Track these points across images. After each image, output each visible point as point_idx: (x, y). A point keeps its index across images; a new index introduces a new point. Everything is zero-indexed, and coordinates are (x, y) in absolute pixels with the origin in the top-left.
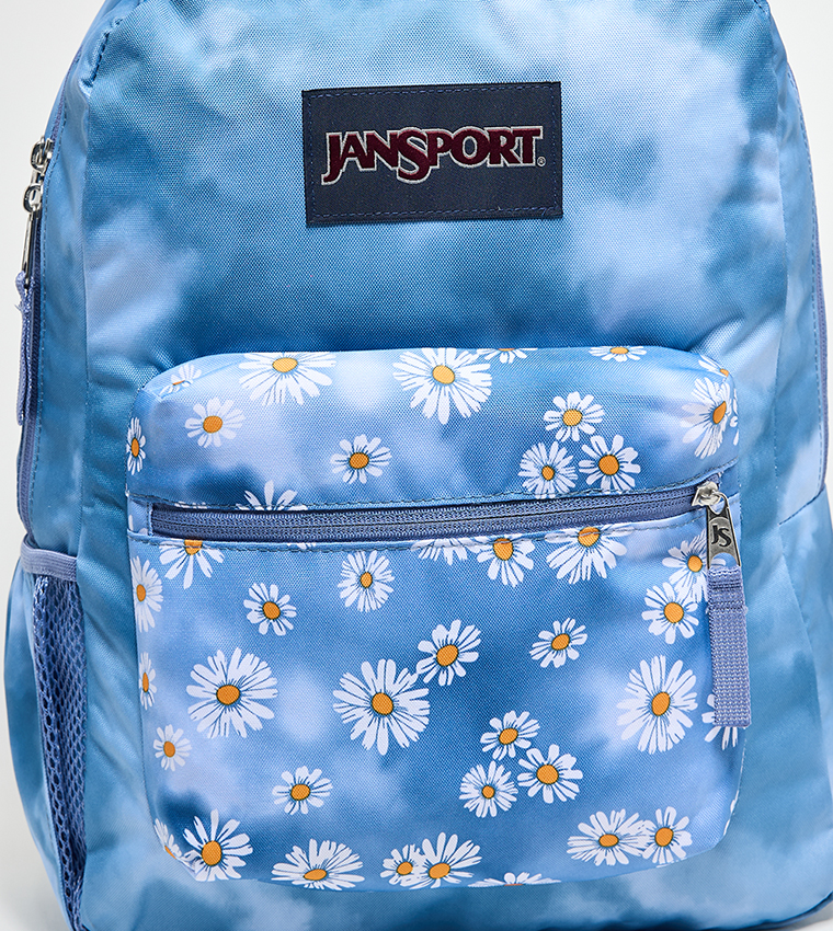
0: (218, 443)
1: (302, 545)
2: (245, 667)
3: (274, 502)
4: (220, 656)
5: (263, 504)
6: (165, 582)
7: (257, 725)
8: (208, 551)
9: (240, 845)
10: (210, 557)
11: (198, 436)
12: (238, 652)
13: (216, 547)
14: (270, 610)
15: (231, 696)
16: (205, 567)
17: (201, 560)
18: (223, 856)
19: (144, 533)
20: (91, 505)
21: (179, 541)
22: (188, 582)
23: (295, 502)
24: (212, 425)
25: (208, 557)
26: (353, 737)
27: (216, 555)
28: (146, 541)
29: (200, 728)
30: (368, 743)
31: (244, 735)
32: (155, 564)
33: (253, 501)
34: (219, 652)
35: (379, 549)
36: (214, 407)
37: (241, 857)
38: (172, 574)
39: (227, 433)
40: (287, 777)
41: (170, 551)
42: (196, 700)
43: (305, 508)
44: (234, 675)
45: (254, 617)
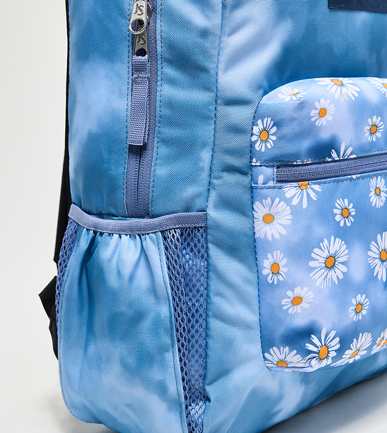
0: (325, 123)
1: (354, 177)
2: (336, 246)
3: (343, 155)
4: (326, 242)
5: (339, 156)
6: (292, 207)
7: (341, 276)
8: (313, 186)
9: (335, 344)
10: (314, 189)
11: (316, 120)
12: (332, 238)
13: (316, 184)
14: (345, 213)
15: (331, 263)
16: (313, 195)
17: (310, 191)
18: (328, 352)
19: (271, 184)
20: (220, 178)
21: (295, 184)
22: (305, 204)
23: (351, 154)
24: (323, 113)
25: (313, 189)
26: (375, 275)
27: (317, 187)
28: (274, 187)
29: (318, 284)
30: (379, 277)
31: (337, 283)
32: (283, 198)
33: (334, 155)
34: (325, 240)
35: (381, 175)
36: (323, 103)
37: (335, 351)
38: (295, 202)
39: (328, 117)
40: (354, 301)
41: (290, 190)
42: (315, 268)
43: (355, 156)
44: (332, 251)
45: (338, 218)
